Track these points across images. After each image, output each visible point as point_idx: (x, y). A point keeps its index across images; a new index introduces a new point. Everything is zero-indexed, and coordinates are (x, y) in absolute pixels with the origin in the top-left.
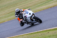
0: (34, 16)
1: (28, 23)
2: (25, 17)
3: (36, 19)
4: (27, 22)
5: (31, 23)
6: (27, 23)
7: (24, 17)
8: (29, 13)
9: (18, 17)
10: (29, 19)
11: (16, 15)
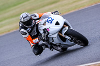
0: (67, 28)
1: (52, 46)
2: (45, 31)
3: (74, 36)
4: (51, 44)
5: (60, 46)
6: (49, 46)
7: (42, 32)
8: (54, 22)
9: (28, 35)
10: (56, 35)
11: (22, 30)
